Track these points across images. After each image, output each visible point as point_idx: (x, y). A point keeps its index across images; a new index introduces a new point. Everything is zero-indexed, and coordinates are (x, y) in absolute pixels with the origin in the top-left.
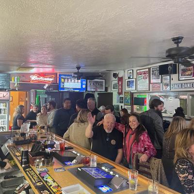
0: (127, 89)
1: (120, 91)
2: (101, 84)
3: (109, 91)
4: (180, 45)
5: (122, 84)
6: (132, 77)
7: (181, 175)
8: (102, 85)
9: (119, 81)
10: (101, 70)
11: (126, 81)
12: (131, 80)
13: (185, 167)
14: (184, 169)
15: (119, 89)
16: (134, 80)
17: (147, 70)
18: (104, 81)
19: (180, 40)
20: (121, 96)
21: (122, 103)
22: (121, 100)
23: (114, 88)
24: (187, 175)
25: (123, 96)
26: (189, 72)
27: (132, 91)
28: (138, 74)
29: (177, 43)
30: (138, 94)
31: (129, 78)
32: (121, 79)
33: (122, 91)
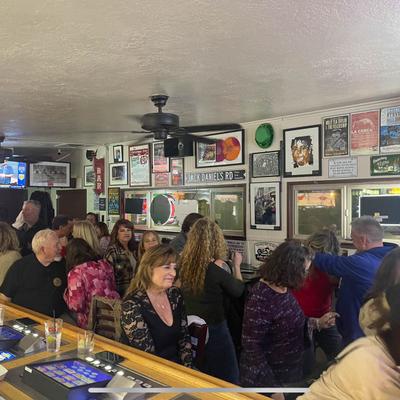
0: (114, 183)
1: (99, 187)
2: (61, 172)
3: (79, 186)
4: (165, 110)
5: (103, 172)
6: (120, 160)
7: (127, 326)
8: (63, 174)
9: (96, 166)
10: (59, 143)
11: (112, 166)
12: (119, 165)
13: (129, 312)
14: (130, 316)
15: (96, 183)
16: (125, 164)
17: (146, 147)
18: (68, 165)
19: (163, 102)
20: (101, 196)
21: (104, 210)
22: (102, 204)
23: (88, 181)
24: (134, 323)
25: (105, 197)
26: (211, 154)
27: (122, 187)
28: (131, 154)
29: (159, 105)
30: (132, 192)
31: (116, 161)
32: (100, 163)
33: (103, 186)
